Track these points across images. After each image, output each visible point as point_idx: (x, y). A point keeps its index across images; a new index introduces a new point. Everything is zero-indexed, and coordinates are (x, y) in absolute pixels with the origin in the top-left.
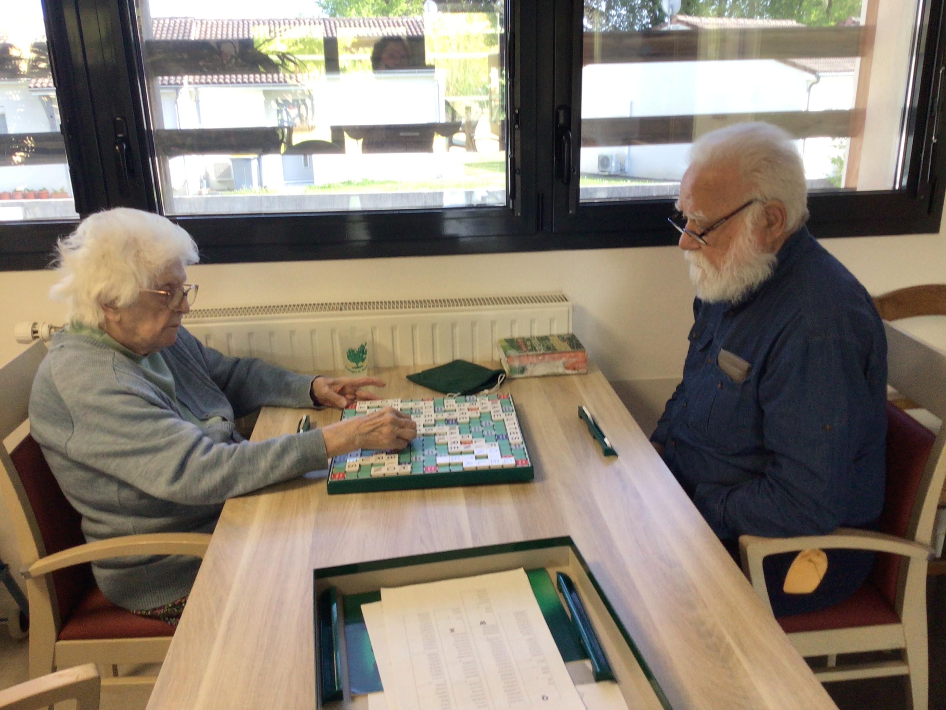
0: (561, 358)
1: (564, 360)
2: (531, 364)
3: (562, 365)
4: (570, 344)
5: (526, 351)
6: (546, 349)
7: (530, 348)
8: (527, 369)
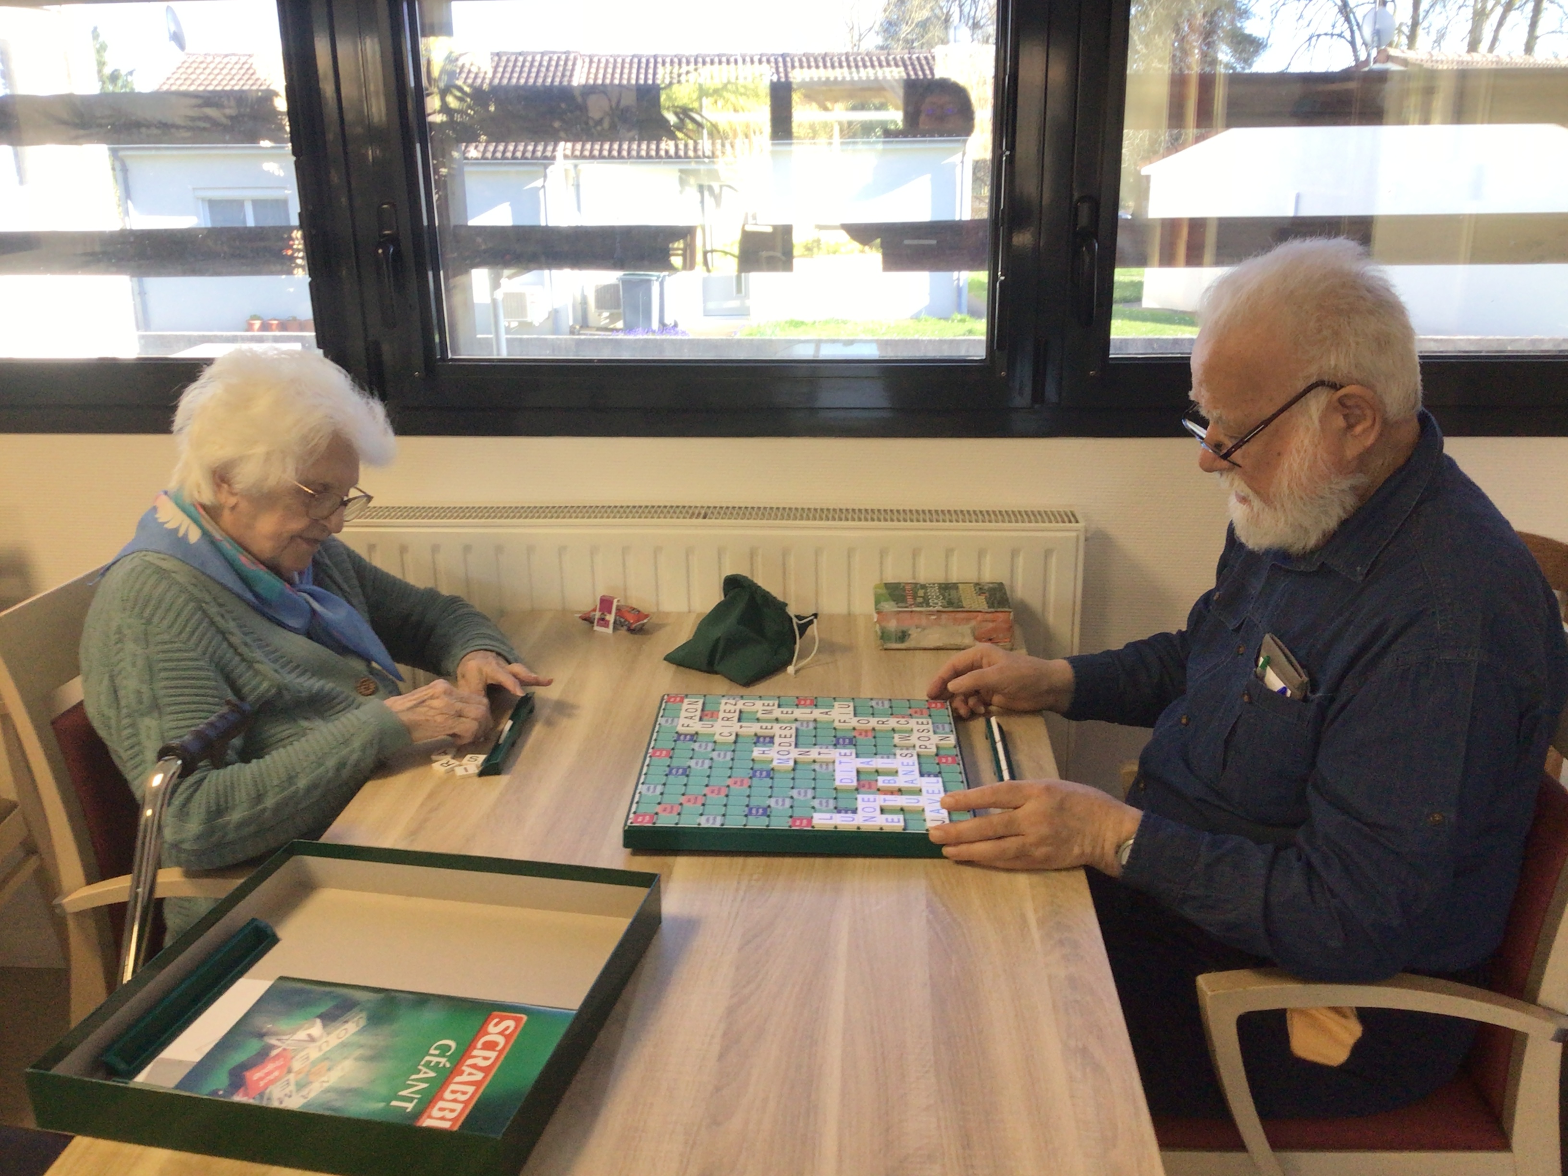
0: (968, 620)
1: (973, 623)
2: (916, 627)
4: (990, 598)
5: (911, 605)
6: (946, 604)
7: (920, 600)
8: (910, 635)
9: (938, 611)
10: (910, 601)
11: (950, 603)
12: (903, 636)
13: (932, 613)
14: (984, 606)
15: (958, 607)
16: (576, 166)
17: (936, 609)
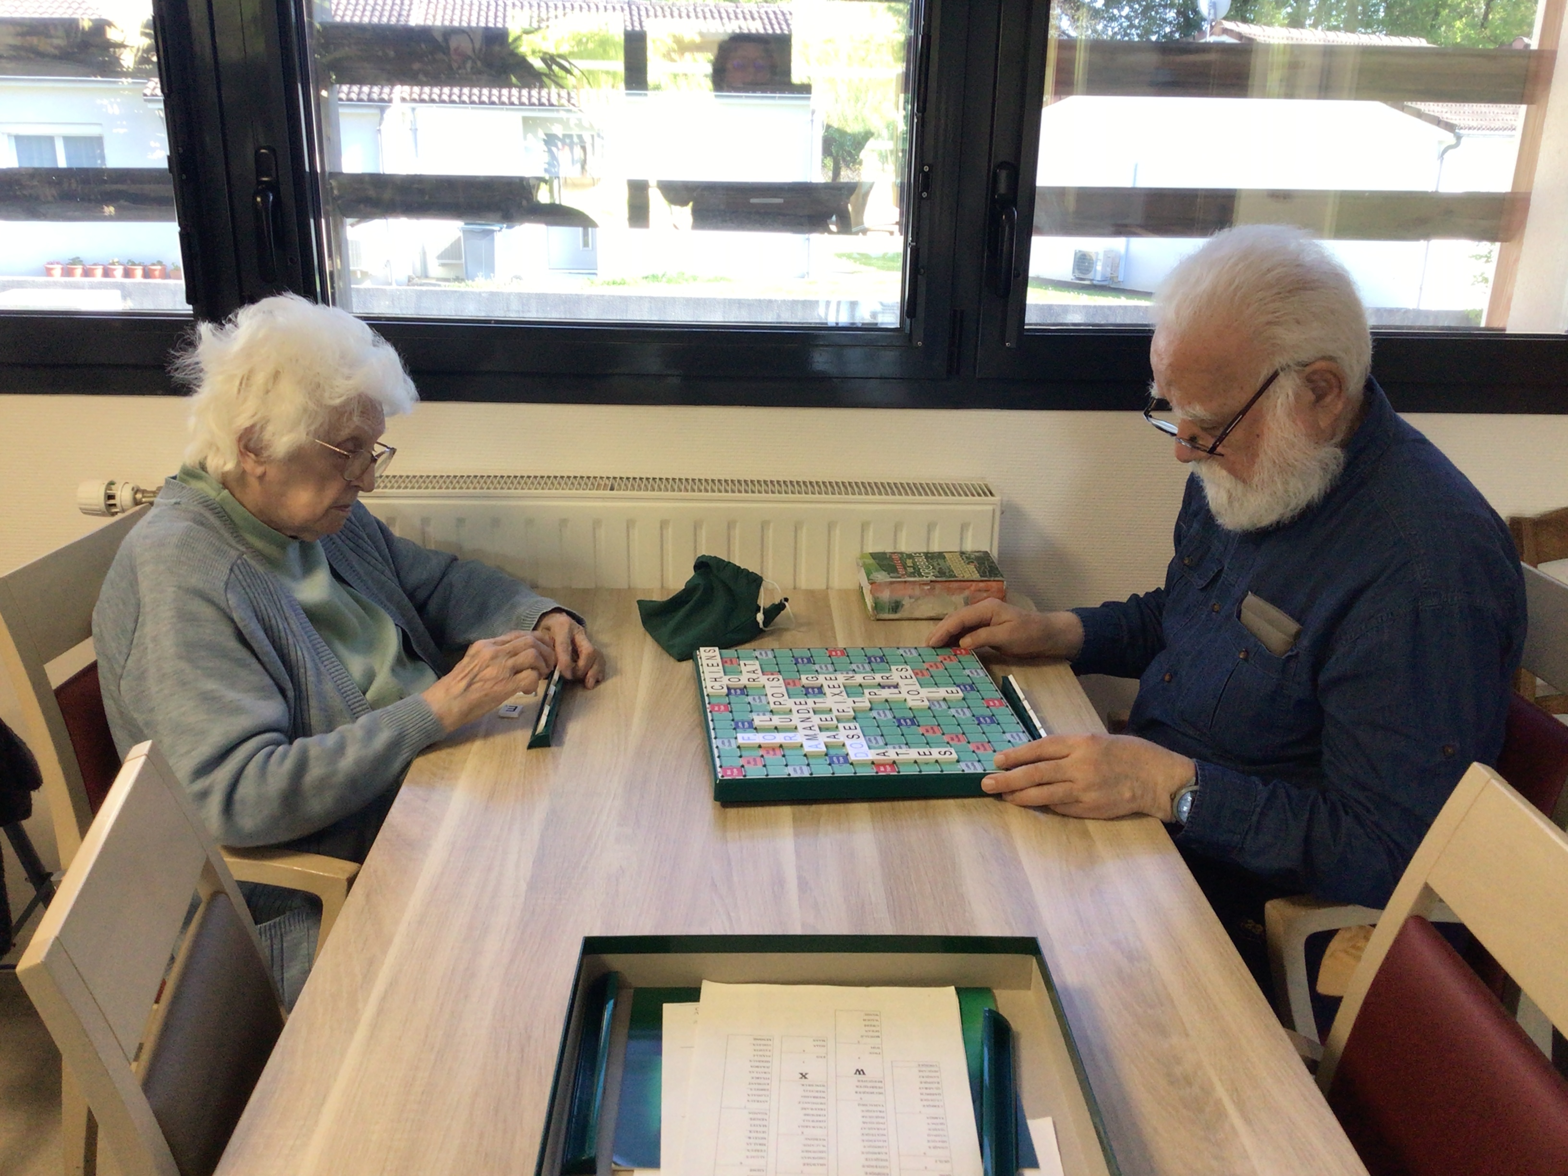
0: (959, 590)
1: (966, 593)
2: (910, 597)
4: (980, 568)
5: (903, 575)
6: (937, 573)
7: (911, 570)
8: (903, 605)
9: (931, 581)
10: (901, 571)
11: (942, 573)
12: (896, 607)
13: (926, 584)
14: (976, 576)
15: (951, 576)
16: (413, 109)
17: (929, 578)
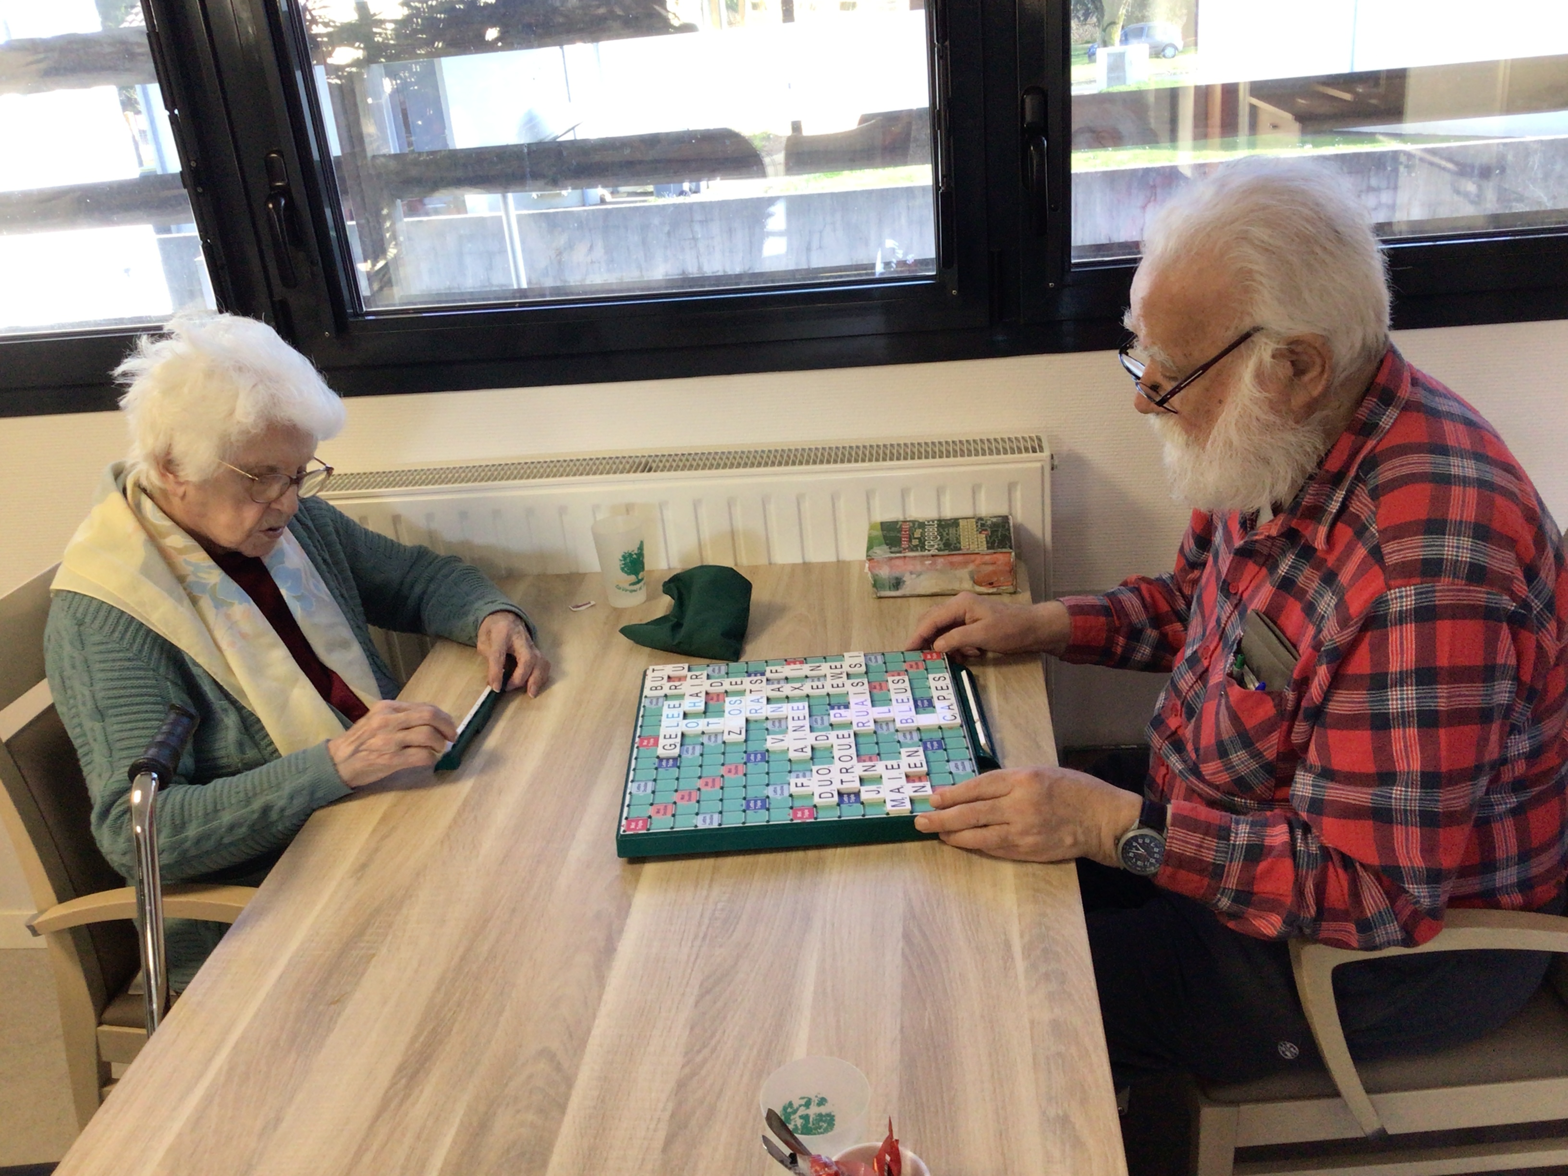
0: (965, 564)
1: (971, 567)
2: (911, 573)
3: (967, 577)
4: (992, 536)
5: (905, 549)
7: (916, 542)
8: (904, 582)
11: (949, 545)
12: (897, 583)
14: (984, 547)
15: (957, 550)
